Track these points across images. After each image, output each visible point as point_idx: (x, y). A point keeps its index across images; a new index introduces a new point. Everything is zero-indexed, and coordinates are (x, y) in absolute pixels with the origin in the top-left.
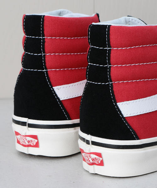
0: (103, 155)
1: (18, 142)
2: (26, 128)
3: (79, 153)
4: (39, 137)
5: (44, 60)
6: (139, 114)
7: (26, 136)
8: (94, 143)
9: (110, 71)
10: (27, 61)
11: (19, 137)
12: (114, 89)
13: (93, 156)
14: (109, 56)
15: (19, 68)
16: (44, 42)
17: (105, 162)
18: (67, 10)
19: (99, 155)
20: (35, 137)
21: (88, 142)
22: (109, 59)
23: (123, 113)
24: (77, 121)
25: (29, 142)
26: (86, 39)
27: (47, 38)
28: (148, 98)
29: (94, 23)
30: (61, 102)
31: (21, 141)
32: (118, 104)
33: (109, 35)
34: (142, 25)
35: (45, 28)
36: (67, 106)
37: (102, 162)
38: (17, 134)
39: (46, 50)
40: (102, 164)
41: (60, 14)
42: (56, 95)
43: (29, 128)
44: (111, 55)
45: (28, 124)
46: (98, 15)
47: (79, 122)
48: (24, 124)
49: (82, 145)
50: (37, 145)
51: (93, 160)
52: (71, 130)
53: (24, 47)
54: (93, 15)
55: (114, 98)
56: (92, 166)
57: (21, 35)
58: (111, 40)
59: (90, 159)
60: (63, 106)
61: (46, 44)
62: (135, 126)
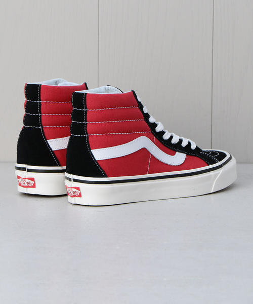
0: (81, 189)
1: (20, 185)
2: (25, 172)
3: (66, 195)
4: (35, 179)
5: (41, 119)
6: (107, 158)
7: (26, 178)
8: (75, 180)
9: (86, 127)
10: (27, 120)
11: (20, 180)
12: (89, 140)
13: (74, 190)
14: (86, 116)
15: (21, 125)
16: (40, 105)
17: (82, 194)
18: (62, 79)
19: (78, 189)
20: (32, 179)
21: (70, 180)
22: (86, 118)
23: (95, 157)
24: (64, 168)
25: (28, 183)
26: (69, 104)
27: (43, 102)
28: (115, 147)
29: (76, 92)
30: (53, 152)
31: (22, 184)
32: (92, 150)
33: (85, 100)
34: (118, 93)
35: (41, 94)
36: (58, 155)
37: (80, 193)
38: (19, 177)
39: (42, 111)
40: (80, 196)
41: (56, 82)
42: (49, 146)
43: (28, 173)
44: (87, 114)
45: (28, 169)
46: (85, 84)
47: (65, 169)
48: (24, 169)
49: (67, 183)
50: (34, 186)
51: (74, 193)
52: (61, 175)
53: (25, 109)
54: (82, 84)
55: (89, 147)
56: (73, 198)
57: (23, 99)
58: (87, 104)
59: (72, 192)
60: (54, 155)
61: (42, 107)
62: (105, 167)
